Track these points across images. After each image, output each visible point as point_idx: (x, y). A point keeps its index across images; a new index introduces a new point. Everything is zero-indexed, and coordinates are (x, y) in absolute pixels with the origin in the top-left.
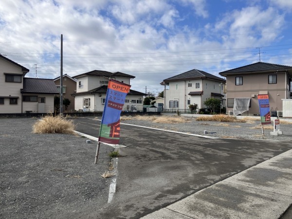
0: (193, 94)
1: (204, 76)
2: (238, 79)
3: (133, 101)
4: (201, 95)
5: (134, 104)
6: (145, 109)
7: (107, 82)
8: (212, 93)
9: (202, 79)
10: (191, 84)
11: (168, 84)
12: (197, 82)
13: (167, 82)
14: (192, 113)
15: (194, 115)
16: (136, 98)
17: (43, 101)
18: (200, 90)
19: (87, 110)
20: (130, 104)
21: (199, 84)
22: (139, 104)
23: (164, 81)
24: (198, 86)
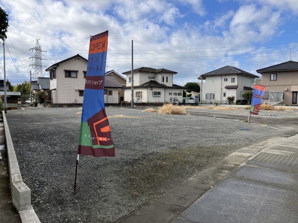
0: (228, 88)
1: (240, 72)
2: (272, 76)
3: (175, 94)
4: (236, 88)
5: (176, 96)
6: (184, 101)
7: (154, 78)
8: (244, 87)
9: (238, 74)
10: (227, 79)
11: (205, 79)
12: (233, 77)
13: (204, 77)
14: (230, 104)
15: (233, 106)
16: (178, 91)
17: (110, 93)
18: (235, 84)
19: (140, 101)
20: (173, 96)
21: (234, 79)
22: (179, 96)
23: (202, 76)
24: (233, 80)
